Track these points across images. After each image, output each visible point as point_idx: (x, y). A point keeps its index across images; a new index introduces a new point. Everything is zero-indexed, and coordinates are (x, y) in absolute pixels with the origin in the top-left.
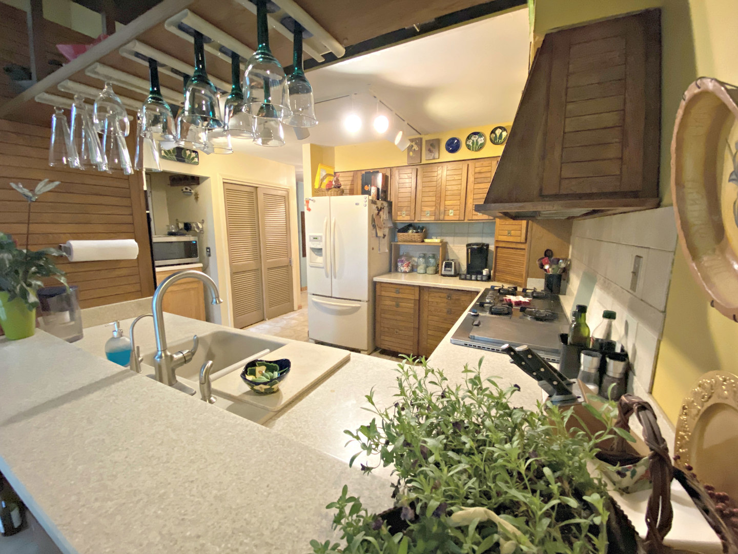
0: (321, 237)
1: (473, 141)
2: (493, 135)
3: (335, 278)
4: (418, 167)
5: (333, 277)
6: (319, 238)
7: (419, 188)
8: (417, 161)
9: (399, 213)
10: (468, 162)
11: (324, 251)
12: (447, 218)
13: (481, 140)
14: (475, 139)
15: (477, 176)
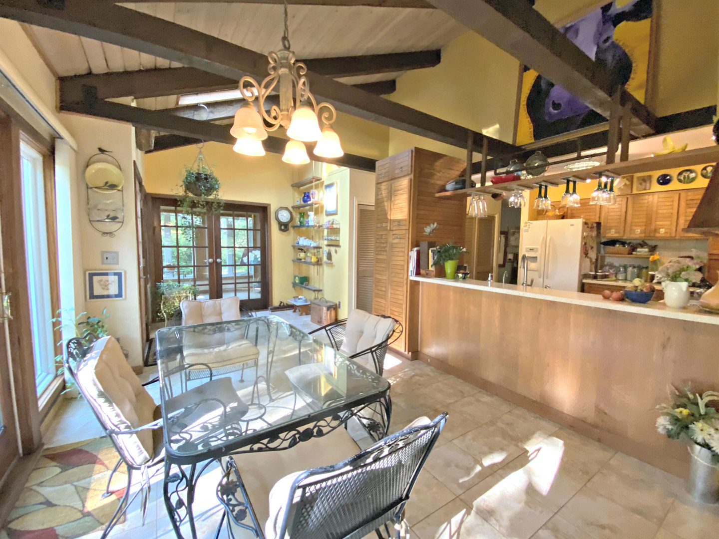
0: (537, 248)
1: (685, 176)
2: (705, 171)
3: (547, 278)
4: (628, 196)
5: (545, 278)
6: (535, 250)
7: (630, 212)
8: (629, 192)
9: (607, 232)
10: (679, 192)
11: (538, 259)
12: (657, 235)
13: (693, 175)
14: (686, 175)
15: (688, 202)
